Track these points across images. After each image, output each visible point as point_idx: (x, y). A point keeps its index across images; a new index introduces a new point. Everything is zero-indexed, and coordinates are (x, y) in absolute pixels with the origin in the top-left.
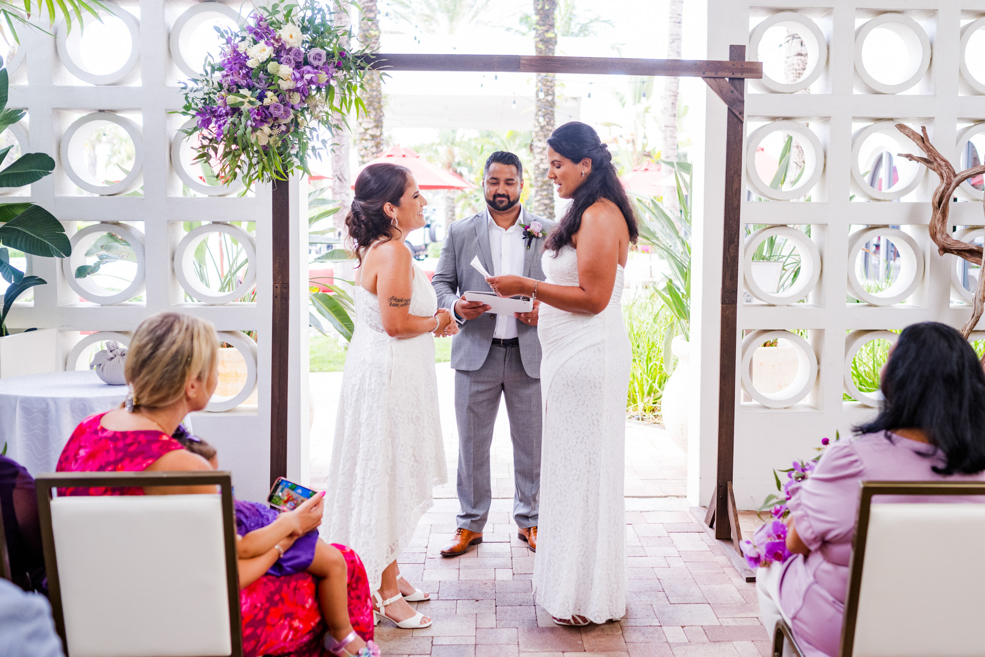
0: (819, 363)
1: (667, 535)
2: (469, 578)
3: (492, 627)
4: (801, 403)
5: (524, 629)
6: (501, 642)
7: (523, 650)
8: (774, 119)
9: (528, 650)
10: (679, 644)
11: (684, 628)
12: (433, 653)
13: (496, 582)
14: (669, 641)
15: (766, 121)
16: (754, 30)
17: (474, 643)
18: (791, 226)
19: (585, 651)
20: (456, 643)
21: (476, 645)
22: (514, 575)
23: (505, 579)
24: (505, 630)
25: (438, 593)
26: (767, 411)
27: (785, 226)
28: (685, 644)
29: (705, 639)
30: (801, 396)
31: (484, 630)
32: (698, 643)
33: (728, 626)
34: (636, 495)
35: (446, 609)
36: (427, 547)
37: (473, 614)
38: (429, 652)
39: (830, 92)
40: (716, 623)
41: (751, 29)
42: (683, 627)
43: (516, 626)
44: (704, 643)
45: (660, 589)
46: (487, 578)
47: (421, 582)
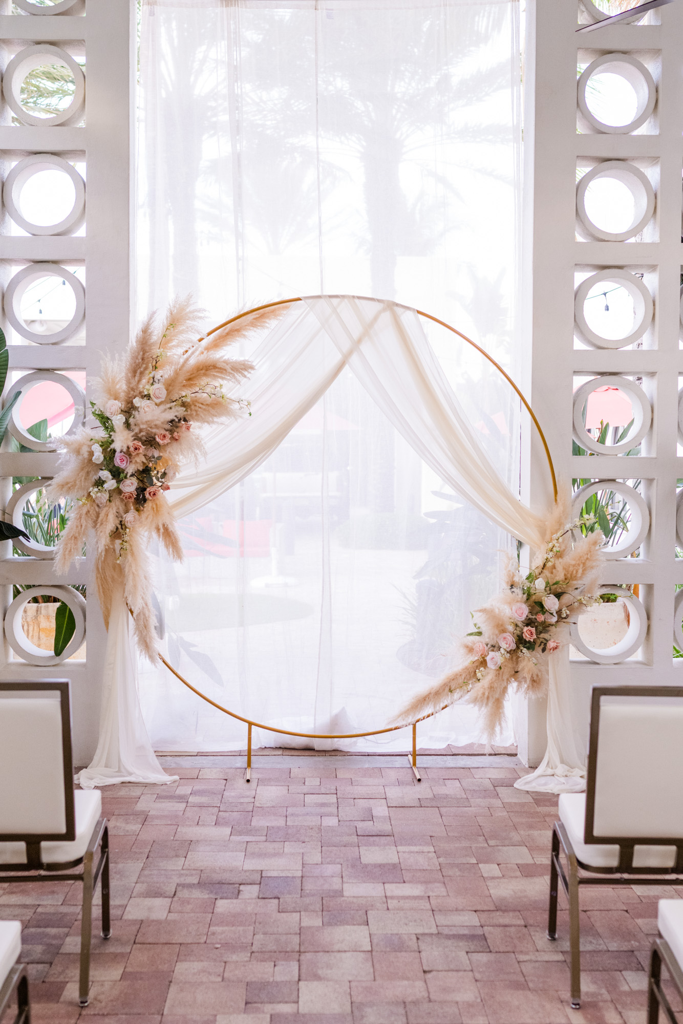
0: (649, 618)
1: (493, 789)
2: (296, 824)
3: (317, 863)
4: (632, 659)
5: (347, 865)
6: (326, 875)
7: (346, 881)
8: (602, 374)
9: (351, 881)
10: (493, 878)
11: (500, 866)
12: (262, 883)
13: (322, 827)
14: (483, 875)
15: (594, 375)
16: (580, 287)
17: (300, 875)
18: (621, 481)
19: (404, 882)
20: (284, 875)
21: (302, 877)
22: (339, 821)
23: (330, 825)
24: (330, 866)
25: (266, 836)
26: (597, 666)
27: (614, 480)
28: (498, 878)
29: (518, 874)
30: (631, 651)
31: (310, 866)
32: (511, 877)
33: (541, 864)
34: (466, 753)
35: (274, 849)
36: (254, 798)
37: (300, 853)
38: (258, 882)
39: (656, 348)
40: (530, 861)
41: (576, 285)
42: (498, 865)
43: (341, 863)
44: (517, 877)
45: (481, 834)
46: (314, 824)
47: (249, 827)
